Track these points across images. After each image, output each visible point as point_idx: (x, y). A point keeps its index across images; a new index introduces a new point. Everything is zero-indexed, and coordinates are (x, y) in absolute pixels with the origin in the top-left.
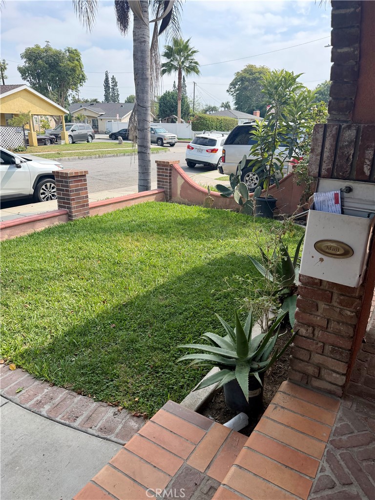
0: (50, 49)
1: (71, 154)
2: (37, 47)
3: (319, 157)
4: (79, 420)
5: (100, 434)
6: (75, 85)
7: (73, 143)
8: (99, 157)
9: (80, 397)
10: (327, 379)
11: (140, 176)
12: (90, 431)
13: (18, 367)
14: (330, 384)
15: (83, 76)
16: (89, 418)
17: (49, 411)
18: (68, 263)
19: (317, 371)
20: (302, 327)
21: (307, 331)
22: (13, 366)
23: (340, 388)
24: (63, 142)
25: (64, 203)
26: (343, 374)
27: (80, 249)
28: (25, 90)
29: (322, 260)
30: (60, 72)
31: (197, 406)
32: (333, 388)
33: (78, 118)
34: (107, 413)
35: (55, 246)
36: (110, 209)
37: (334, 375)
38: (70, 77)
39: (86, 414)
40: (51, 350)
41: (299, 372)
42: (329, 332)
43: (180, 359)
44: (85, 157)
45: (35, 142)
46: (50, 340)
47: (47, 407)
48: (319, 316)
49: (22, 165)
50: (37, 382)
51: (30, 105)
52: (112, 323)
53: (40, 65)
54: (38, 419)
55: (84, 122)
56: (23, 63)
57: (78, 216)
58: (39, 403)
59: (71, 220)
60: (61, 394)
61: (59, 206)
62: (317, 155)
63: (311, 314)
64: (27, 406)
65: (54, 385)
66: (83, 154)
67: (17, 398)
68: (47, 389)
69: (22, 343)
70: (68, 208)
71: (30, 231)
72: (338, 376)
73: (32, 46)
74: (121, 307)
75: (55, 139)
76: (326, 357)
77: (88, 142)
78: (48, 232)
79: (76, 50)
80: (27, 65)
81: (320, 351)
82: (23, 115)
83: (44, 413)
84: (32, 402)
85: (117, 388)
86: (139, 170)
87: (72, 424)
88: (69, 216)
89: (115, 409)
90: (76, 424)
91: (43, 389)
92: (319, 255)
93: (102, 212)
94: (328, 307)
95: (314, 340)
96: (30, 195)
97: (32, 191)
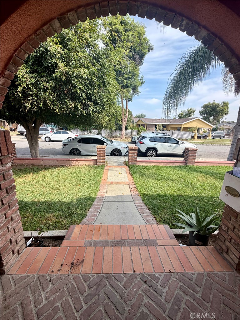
0: (215, 103)
1: (209, 143)
2: (209, 103)
3: (238, 152)
4: (143, 215)
5: (145, 221)
6: (222, 116)
7: (213, 138)
8: (222, 145)
9: (148, 210)
10: (230, 256)
11: (229, 155)
12: (144, 218)
13: (141, 196)
14: (231, 259)
15: (228, 112)
16: (146, 216)
17: (139, 209)
18: (174, 177)
19: (226, 249)
20: (223, 225)
21: (225, 228)
22: (140, 195)
23: (235, 264)
24: (208, 138)
25: (186, 159)
26: (238, 258)
27: (181, 174)
28: (198, 119)
29: (227, 195)
30: (216, 111)
31: (176, 233)
32: (232, 262)
33: (221, 129)
34: (151, 218)
35: (178, 171)
36: (205, 165)
37: (233, 255)
38: (220, 113)
39: (146, 214)
40: (151, 196)
41: (220, 246)
42: (234, 233)
43: (177, 215)
44: (215, 144)
45: (196, 137)
46: (152, 194)
47: (139, 208)
48: (231, 223)
49: (181, 144)
50: (142, 201)
51: (198, 124)
52: (172, 198)
53: (208, 109)
54: (136, 209)
55: (223, 131)
56: (202, 109)
57: (189, 165)
58: (139, 206)
59: (186, 165)
60: (145, 207)
61: (184, 159)
62: (237, 151)
63: (228, 221)
64: (136, 205)
65: (145, 204)
66: (214, 143)
67: (135, 202)
68: (143, 204)
69: (146, 191)
70: (187, 161)
71: (171, 165)
72: (235, 257)
73: (207, 103)
74: (178, 196)
75: (205, 137)
76: (231, 245)
77: (221, 138)
78: (176, 167)
79: (227, 102)
80: (203, 110)
81: (229, 240)
82: (194, 128)
83: (138, 208)
84: (138, 205)
85: (158, 214)
86: (230, 152)
87: (141, 214)
88: (186, 164)
89: (154, 218)
90: (142, 215)
91: (142, 203)
92: (226, 193)
93: (200, 165)
94: (234, 220)
95: (227, 233)
96: (181, 155)
97: (182, 154)
